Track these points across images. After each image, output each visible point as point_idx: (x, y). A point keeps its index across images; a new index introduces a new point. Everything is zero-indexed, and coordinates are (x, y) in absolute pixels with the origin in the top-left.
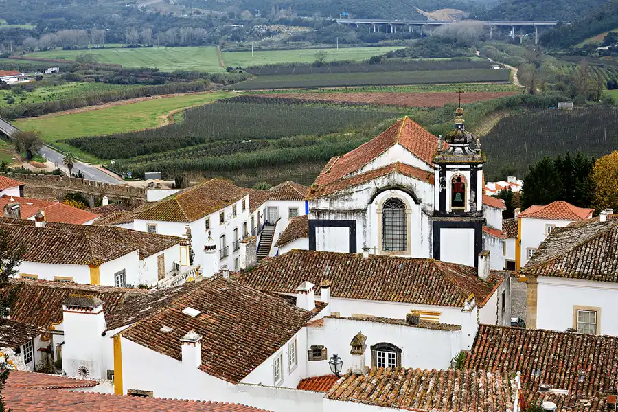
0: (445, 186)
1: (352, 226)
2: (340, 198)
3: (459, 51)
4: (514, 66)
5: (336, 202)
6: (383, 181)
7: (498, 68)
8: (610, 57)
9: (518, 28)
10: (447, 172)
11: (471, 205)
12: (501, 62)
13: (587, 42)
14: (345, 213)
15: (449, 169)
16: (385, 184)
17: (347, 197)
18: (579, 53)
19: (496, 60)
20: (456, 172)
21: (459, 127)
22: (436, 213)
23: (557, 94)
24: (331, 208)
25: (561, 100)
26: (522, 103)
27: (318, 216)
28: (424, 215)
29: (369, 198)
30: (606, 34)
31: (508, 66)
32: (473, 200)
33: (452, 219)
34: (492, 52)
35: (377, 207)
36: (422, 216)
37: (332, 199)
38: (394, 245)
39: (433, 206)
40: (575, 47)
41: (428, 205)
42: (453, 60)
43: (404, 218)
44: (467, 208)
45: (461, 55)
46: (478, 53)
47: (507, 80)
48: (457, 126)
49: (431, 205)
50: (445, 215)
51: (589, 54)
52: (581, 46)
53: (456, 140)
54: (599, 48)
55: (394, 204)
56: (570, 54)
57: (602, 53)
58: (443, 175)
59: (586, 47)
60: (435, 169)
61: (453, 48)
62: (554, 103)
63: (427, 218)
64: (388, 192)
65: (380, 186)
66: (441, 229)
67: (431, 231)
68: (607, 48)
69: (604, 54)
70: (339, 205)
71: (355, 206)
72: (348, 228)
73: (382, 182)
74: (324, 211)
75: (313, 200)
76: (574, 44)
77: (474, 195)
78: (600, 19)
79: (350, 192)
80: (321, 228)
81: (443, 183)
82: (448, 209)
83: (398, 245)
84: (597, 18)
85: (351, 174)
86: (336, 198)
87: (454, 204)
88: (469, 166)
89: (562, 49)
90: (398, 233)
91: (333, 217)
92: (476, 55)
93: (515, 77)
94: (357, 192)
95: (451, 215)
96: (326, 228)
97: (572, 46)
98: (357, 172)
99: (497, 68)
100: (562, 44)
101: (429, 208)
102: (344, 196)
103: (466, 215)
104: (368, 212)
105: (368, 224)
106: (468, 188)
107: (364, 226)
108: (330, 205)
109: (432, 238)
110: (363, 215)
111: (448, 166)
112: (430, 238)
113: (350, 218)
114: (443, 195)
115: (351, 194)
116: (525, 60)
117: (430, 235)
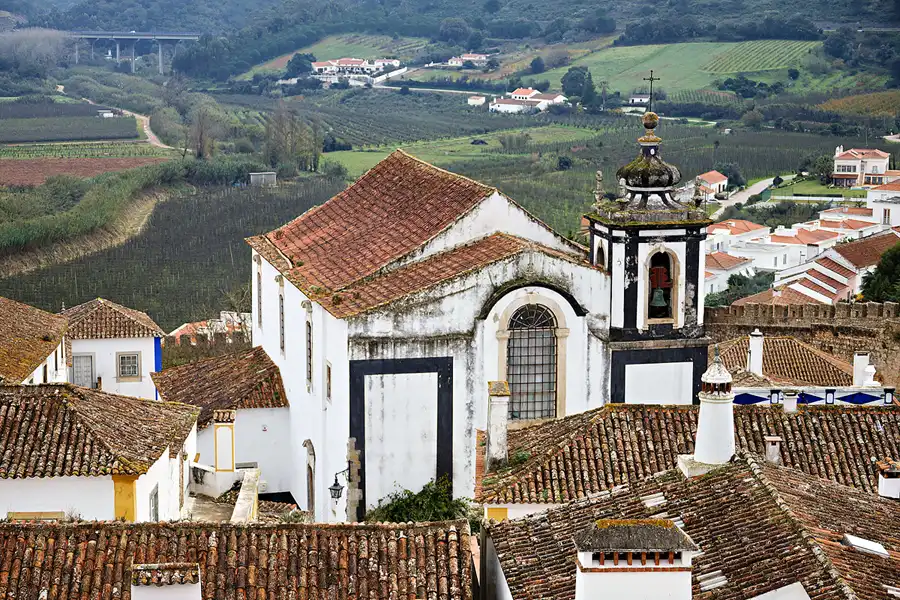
0: (636, 275)
1: (444, 368)
2: (417, 311)
3: (26, 84)
4: (139, 112)
5: (407, 319)
6: (505, 270)
7: (111, 115)
8: (301, 96)
9: (125, 44)
10: (640, 245)
11: (687, 312)
12: (111, 104)
13: (258, 69)
14: (430, 341)
15: (644, 240)
16: (510, 276)
17: (431, 307)
18: (246, 89)
19: (101, 102)
20: (658, 245)
21: (652, 152)
22: (615, 334)
23: (244, 160)
24: (399, 334)
25: (254, 169)
26: (187, 176)
27: (371, 351)
28: (593, 339)
29: (478, 307)
30: (290, 57)
31: (127, 113)
32: (691, 303)
33: (650, 344)
34: (89, 85)
35: (496, 326)
36: (589, 340)
37: (398, 312)
38: (530, 407)
39: (608, 319)
40: (239, 79)
41: (597, 317)
42: (19, 101)
43: (553, 347)
44: (679, 321)
45: (31, 91)
46: (61, 88)
47: (137, 137)
48: (647, 150)
49: (604, 318)
50: (636, 336)
51: (264, 92)
52: (248, 77)
53: (653, 178)
54: (281, 82)
55: (532, 318)
56: (232, 92)
57: (286, 89)
58: (631, 252)
59: (257, 79)
60: (617, 240)
61: (15, 79)
62: (241, 175)
63: (600, 343)
64: (521, 292)
65: (499, 282)
66: (627, 366)
67: (606, 372)
68: (294, 81)
69: (292, 91)
70: (416, 324)
71: (448, 326)
72: (434, 376)
73: (502, 272)
74: (384, 341)
75: (357, 318)
76: (237, 74)
77: (693, 293)
78: (275, 30)
79: (438, 295)
80: (376, 378)
81: (632, 269)
82: (642, 322)
83: (538, 406)
84: (270, 28)
85: (399, 260)
86: (408, 310)
87: (653, 312)
88: (682, 232)
89: (214, 82)
90: (539, 379)
91: (402, 353)
92: (59, 93)
93: (148, 132)
94: (452, 294)
95: (647, 336)
96: (388, 377)
97: (232, 78)
98: (413, 257)
99: (108, 115)
100: (213, 75)
101: (600, 325)
102: (424, 304)
103: (676, 334)
104: (478, 338)
105: (477, 365)
106: (682, 277)
107: (468, 368)
108: (396, 327)
109: (609, 387)
110: (468, 344)
111: (642, 233)
112: (605, 387)
113: (440, 352)
114: (631, 295)
115: (438, 300)
116: (159, 102)
117: (606, 380)
